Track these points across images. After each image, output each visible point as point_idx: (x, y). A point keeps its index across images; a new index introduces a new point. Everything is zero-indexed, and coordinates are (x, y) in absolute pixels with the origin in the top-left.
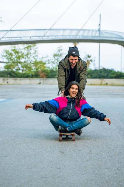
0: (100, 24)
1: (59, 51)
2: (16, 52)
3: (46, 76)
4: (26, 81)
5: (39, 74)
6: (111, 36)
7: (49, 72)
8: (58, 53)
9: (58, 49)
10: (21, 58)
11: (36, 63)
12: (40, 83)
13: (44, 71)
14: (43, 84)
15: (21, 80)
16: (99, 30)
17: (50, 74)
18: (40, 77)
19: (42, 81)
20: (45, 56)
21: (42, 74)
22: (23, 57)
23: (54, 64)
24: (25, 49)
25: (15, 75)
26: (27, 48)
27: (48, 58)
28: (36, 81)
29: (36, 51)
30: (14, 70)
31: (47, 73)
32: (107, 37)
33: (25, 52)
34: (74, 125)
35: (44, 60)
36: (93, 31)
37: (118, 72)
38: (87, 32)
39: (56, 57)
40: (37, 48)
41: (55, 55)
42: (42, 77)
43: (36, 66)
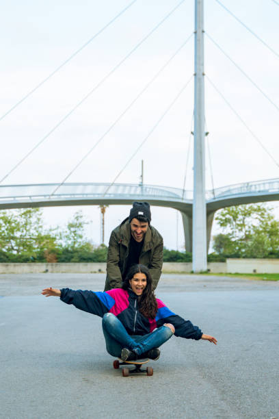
0: (142, 176)
1: (77, 218)
2: (7, 221)
3: (57, 258)
4: (25, 268)
5: (45, 256)
6: (160, 194)
7: (61, 252)
8: (75, 221)
9: (76, 216)
10: (15, 230)
11: (40, 239)
12: (47, 271)
13: (53, 251)
14: (52, 272)
15: (15, 265)
16: (141, 185)
17: (63, 256)
18: (46, 262)
19: (49, 268)
20: (53, 227)
21: (49, 257)
22: (19, 230)
23: (70, 239)
24: (21, 216)
25: (5, 258)
26: (25, 214)
27: (60, 230)
28: (40, 267)
29: (39, 219)
30: (4, 250)
31: (58, 254)
32: (154, 196)
33: (22, 220)
34: (145, 343)
35: (53, 234)
36: (131, 186)
37: (173, 251)
38: (121, 188)
39: (73, 229)
40: (41, 214)
41: (71, 226)
42: (50, 261)
43: (40, 243)
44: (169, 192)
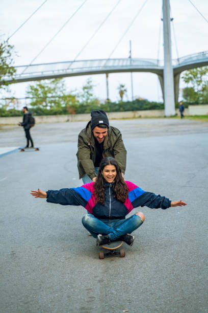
0: (130, 52)
1: (88, 83)
2: (42, 87)
3: (75, 111)
4: (53, 119)
5: (68, 110)
6: (142, 64)
7: (77, 107)
8: (88, 85)
9: (88, 81)
10: (47, 93)
11: (64, 98)
12: (68, 121)
13: (73, 106)
14: (72, 121)
15: (47, 118)
16: (130, 57)
17: (80, 110)
18: (68, 114)
19: (70, 118)
21: (71, 110)
22: (50, 93)
23: (84, 97)
24: (51, 83)
25: (41, 113)
26: (53, 82)
27: (77, 92)
28: (64, 118)
29: (63, 85)
30: (41, 107)
33: (52, 86)
35: (73, 93)
36: (123, 60)
38: (117, 61)
39: (86, 90)
40: (64, 82)
41: (85, 88)
42: (71, 113)
43: (65, 100)
44: (149, 62)
